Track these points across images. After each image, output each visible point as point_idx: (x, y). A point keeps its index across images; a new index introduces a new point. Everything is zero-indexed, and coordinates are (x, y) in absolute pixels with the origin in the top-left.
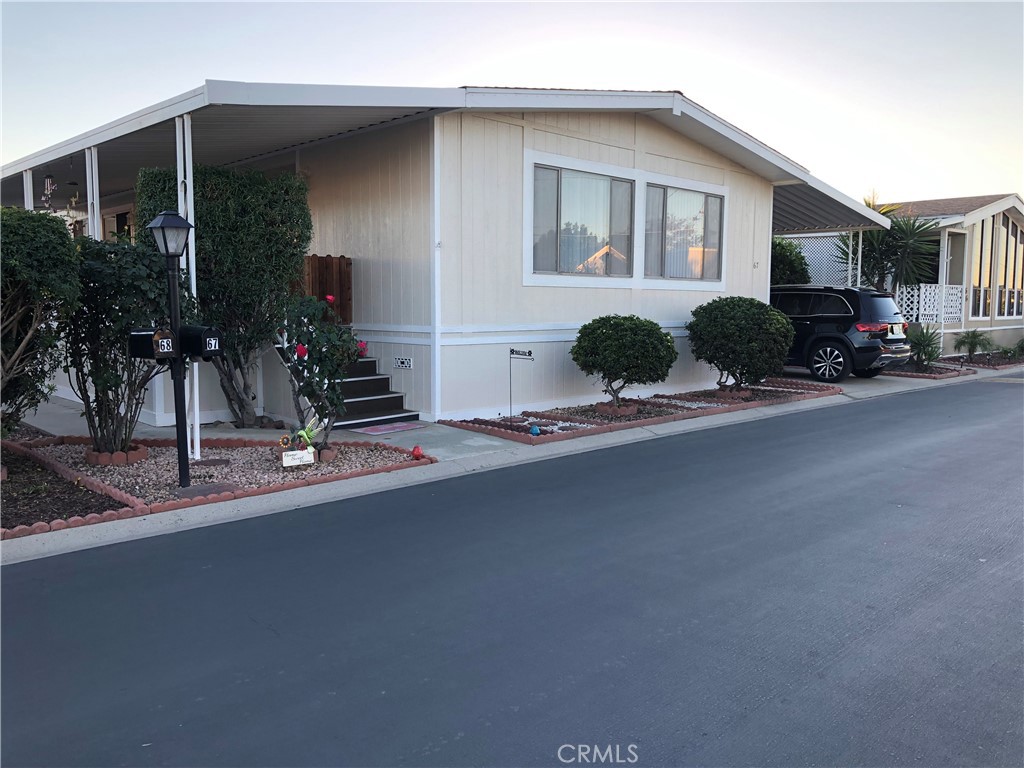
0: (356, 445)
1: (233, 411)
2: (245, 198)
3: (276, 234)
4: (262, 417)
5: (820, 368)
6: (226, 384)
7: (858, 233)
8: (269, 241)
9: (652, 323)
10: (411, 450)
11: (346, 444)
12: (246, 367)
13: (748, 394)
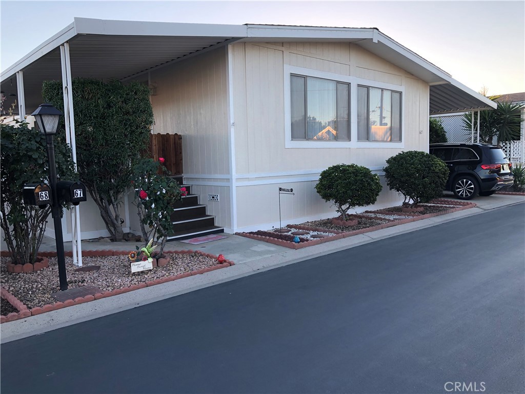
0: (183, 252)
1: (110, 231)
2: (109, 98)
3: (130, 120)
4: (128, 233)
5: (459, 192)
6: (104, 215)
7: (477, 112)
8: (125, 125)
9: (365, 168)
10: (218, 256)
11: (176, 252)
12: (115, 204)
13: (422, 209)
